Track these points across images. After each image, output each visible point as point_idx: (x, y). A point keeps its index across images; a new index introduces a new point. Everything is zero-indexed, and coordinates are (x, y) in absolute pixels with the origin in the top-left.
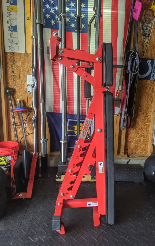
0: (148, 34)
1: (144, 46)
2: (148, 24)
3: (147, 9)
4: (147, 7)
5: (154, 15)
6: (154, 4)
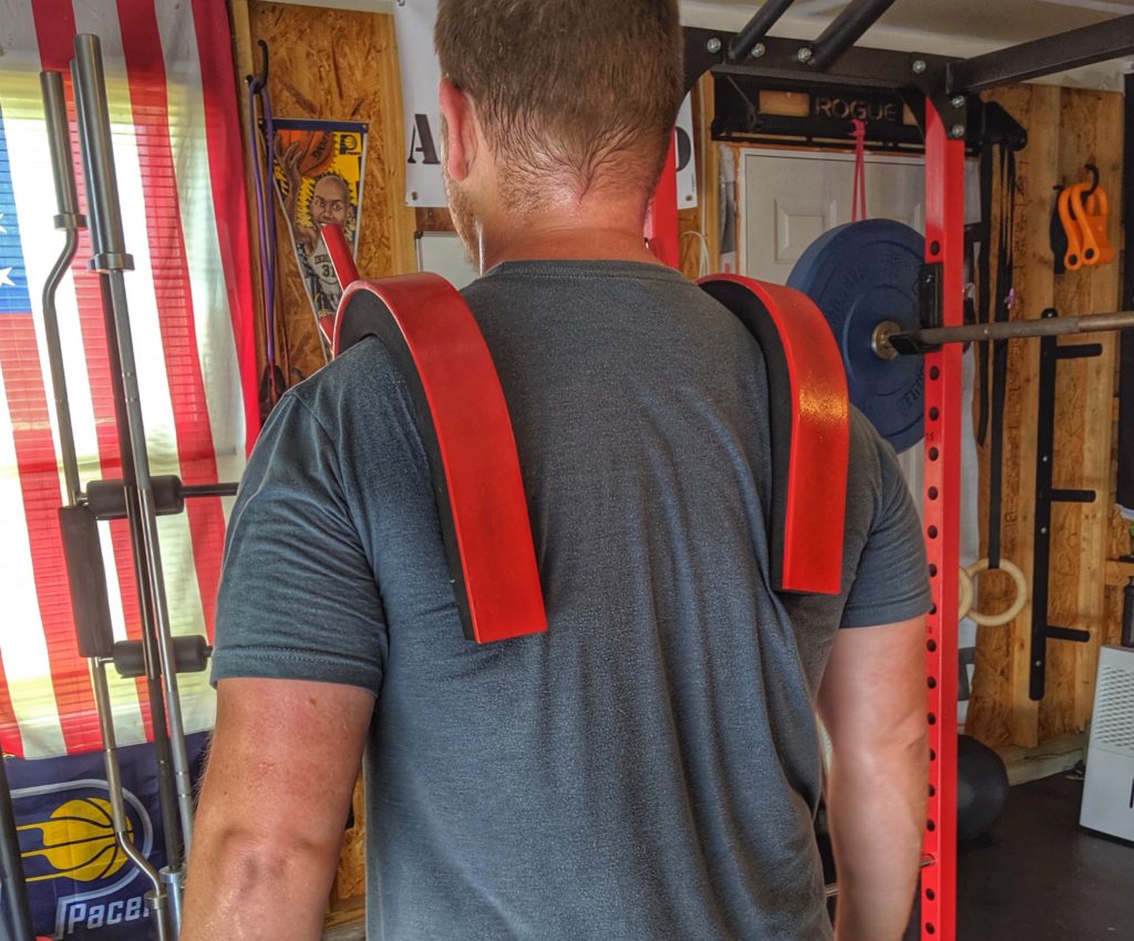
0: (339, 297)
3: (315, 174)
4: (310, 161)
5: (354, 201)
6: (343, 150)
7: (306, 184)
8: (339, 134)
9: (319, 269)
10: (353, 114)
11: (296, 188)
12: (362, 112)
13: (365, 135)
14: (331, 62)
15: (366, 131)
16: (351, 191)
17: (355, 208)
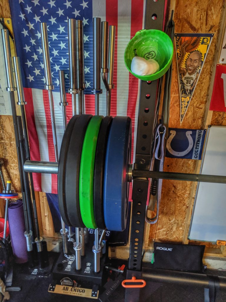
0: (190, 90)
1: (182, 108)
2: (190, 74)
3: (191, 51)
4: (192, 47)
5: (202, 60)
6: (203, 43)
7: (187, 54)
8: (202, 38)
9: (185, 82)
10: (209, 31)
11: (183, 56)
12: (213, 30)
13: (212, 38)
14: (205, 13)
15: (213, 36)
16: (202, 56)
17: (202, 62)
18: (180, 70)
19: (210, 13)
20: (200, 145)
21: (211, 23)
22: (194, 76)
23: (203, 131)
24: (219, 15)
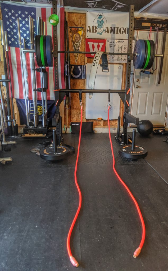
0: (78, 49)
4: (76, 32)
6: (80, 31)
7: (75, 35)
9: (75, 46)
10: (82, 26)
11: (73, 35)
16: (81, 36)
17: (81, 38)
18: (73, 41)
19: (81, 20)
20: (84, 72)
21: (82, 23)
22: (78, 44)
23: (84, 66)
24: (85, 21)
